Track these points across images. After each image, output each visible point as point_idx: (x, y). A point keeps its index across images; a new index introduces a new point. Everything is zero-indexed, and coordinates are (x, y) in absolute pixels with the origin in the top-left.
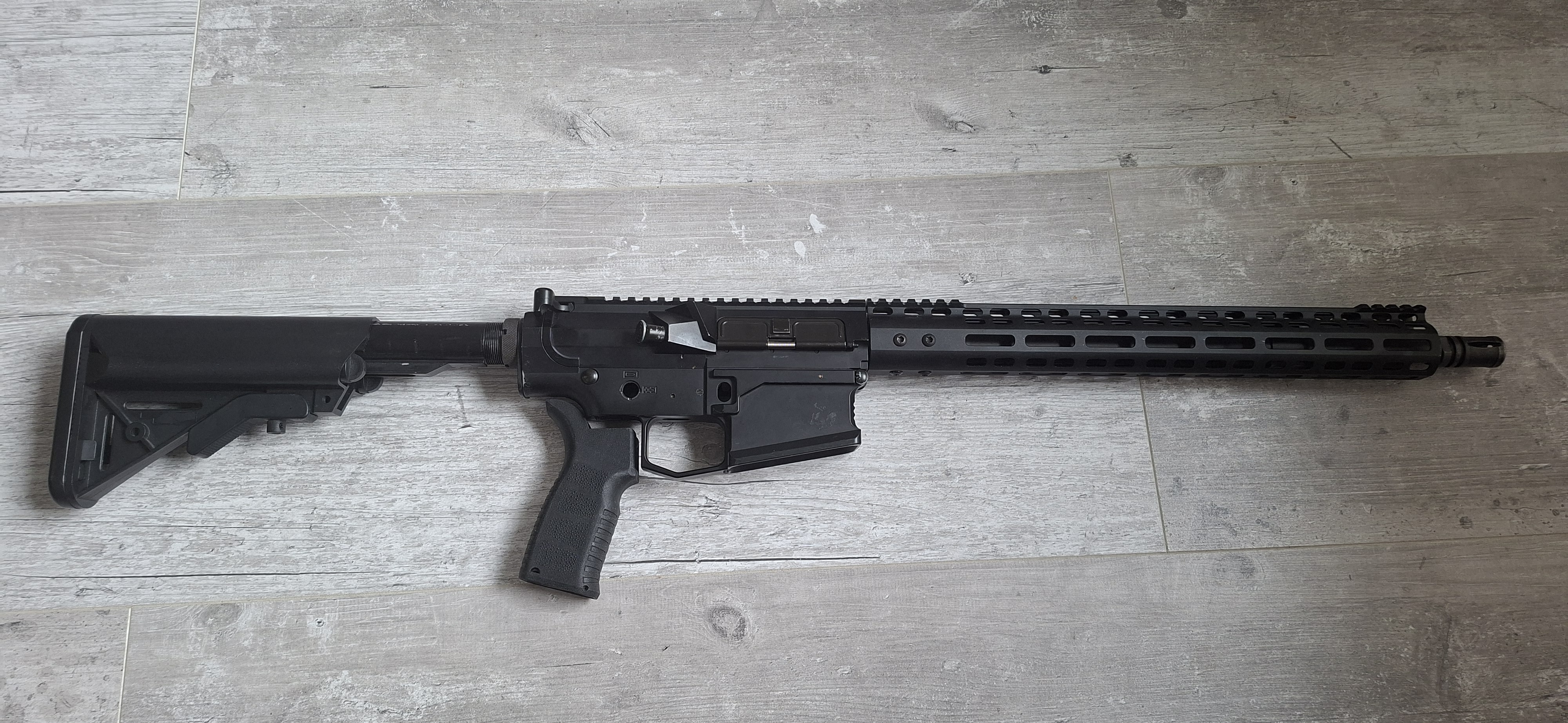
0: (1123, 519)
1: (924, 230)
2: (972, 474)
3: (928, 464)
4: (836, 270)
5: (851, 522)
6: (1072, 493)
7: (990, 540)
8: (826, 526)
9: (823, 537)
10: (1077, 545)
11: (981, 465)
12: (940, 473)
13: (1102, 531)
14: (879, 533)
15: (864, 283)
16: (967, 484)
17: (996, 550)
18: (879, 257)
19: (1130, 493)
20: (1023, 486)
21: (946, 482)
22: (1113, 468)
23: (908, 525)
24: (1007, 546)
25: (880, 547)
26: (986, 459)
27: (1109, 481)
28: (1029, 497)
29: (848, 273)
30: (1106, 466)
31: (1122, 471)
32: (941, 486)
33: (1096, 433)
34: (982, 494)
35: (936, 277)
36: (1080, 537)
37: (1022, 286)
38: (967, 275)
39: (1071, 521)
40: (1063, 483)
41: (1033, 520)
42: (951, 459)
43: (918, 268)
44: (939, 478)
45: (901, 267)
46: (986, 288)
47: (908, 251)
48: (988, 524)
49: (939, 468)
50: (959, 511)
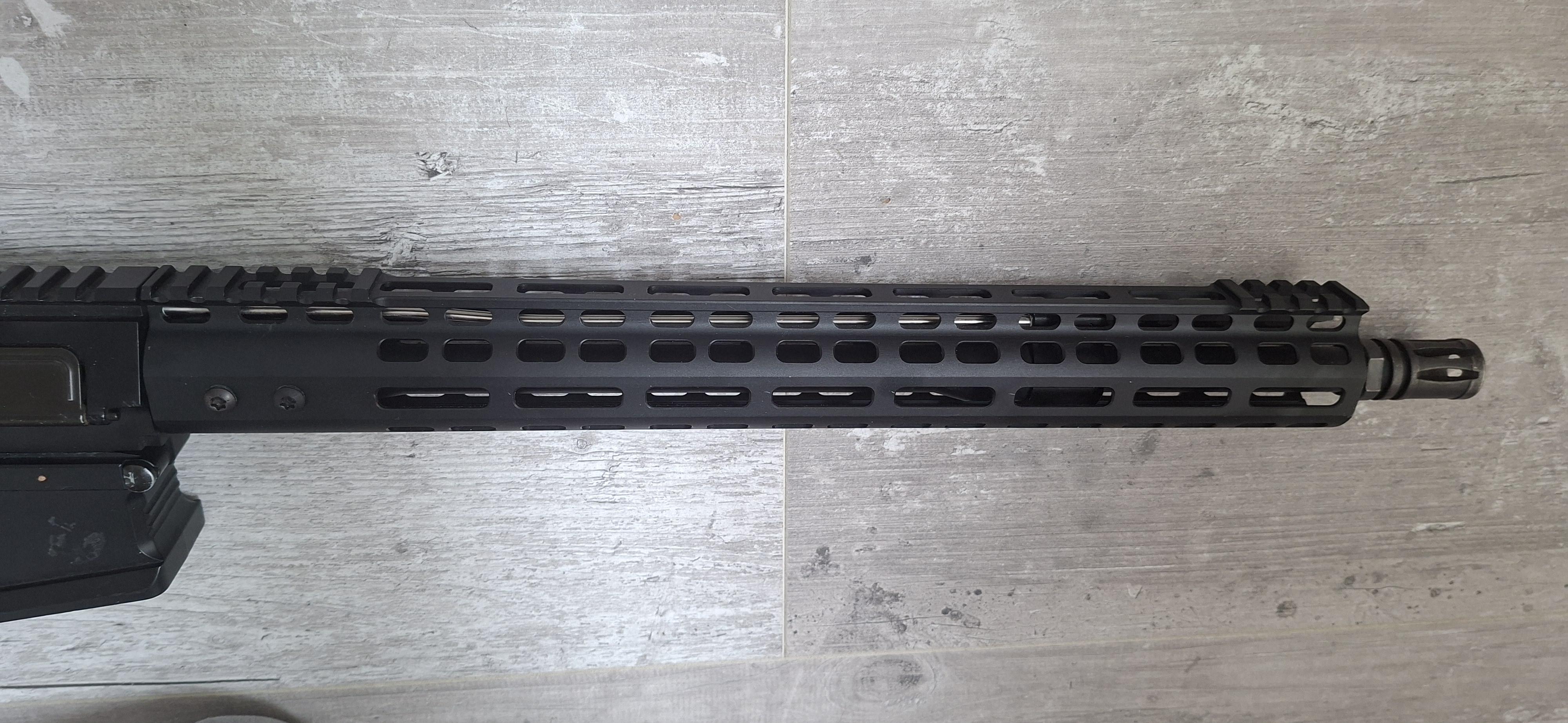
0: (718, 611)
1: (325, 37)
2: (449, 550)
3: (362, 534)
4: (113, 134)
5: (219, 628)
6: (633, 576)
7: (479, 650)
8: (172, 635)
9: (168, 651)
10: (634, 652)
11: (465, 534)
12: (386, 550)
13: (681, 630)
14: (274, 644)
15: (189, 169)
16: (439, 566)
17: (490, 663)
18: (216, 104)
19: (736, 572)
20: (544, 565)
21: (399, 564)
22: (714, 535)
23: (327, 632)
24: (511, 657)
25: (278, 664)
26: (476, 525)
27: (702, 555)
28: (554, 583)
29: (146, 144)
30: (700, 531)
31: (728, 539)
32: (388, 570)
33: (689, 477)
34: (468, 581)
35: (363, 159)
36: (640, 640)
37: (563, 185)
38: (436, 156)
39: (626, 617)
40: (618, 560)
41: (559, 618)
42: (407, 524)
43: (317, 134)
44: (384, 557)
45: (274, 132)
46: (482, 189)
47: (288, 90)
48: (476, 626)
49: (384, 540)
50: (425, 608)
